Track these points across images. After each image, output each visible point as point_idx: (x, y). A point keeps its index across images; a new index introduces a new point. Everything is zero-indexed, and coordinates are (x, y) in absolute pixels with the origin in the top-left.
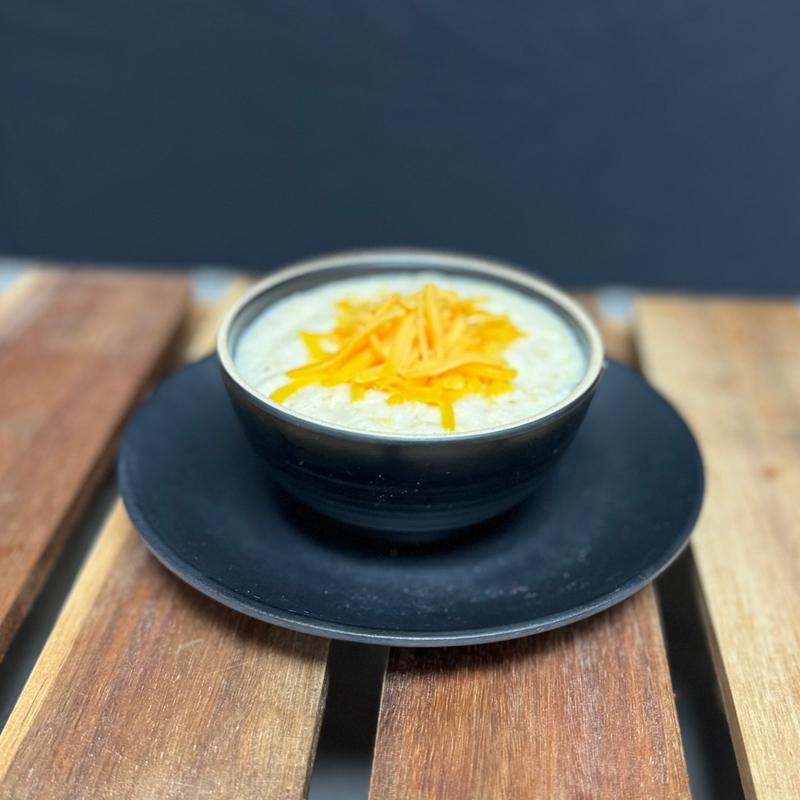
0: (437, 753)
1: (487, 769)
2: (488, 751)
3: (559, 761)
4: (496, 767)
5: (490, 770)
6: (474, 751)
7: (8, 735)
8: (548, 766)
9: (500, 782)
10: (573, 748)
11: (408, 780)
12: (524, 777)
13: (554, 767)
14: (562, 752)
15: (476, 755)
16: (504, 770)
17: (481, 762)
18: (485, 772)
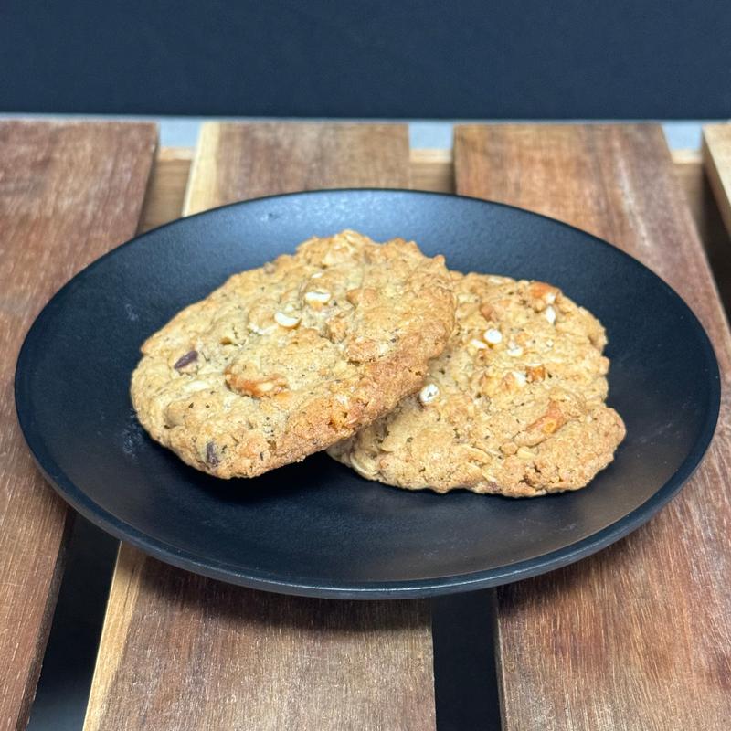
0: (563, 622)
1: (620, 635)
2: (616, 618)
3: (694, 626)
4: (629, 633)
5: (622, 636)
6: (602, 619)
7: (113, 620)
8: (683, 630)
9: (635, 646)
10: (706, 614)
11: (539, 647)
12: (659, 640)
13: (690, 632)
14: (695, 616)
15: (605, 622)
16: (637, 634)
17: (611, 629)
18: (618, 637)
